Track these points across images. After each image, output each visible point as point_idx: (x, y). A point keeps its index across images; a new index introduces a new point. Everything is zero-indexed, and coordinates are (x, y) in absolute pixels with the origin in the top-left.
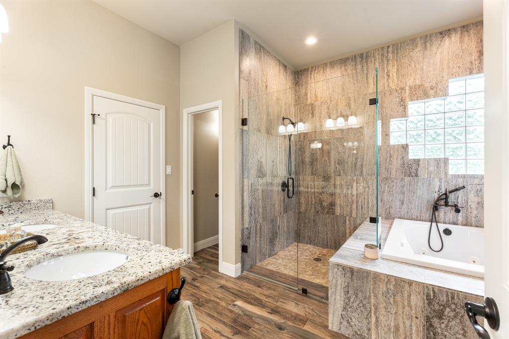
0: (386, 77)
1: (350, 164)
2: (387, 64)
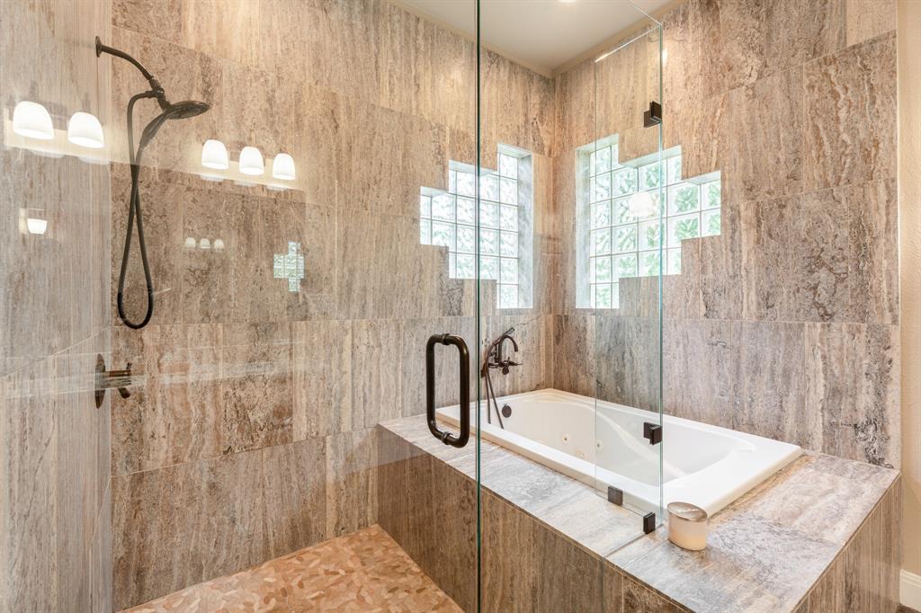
0: (414, 88)
2: (416, 58)
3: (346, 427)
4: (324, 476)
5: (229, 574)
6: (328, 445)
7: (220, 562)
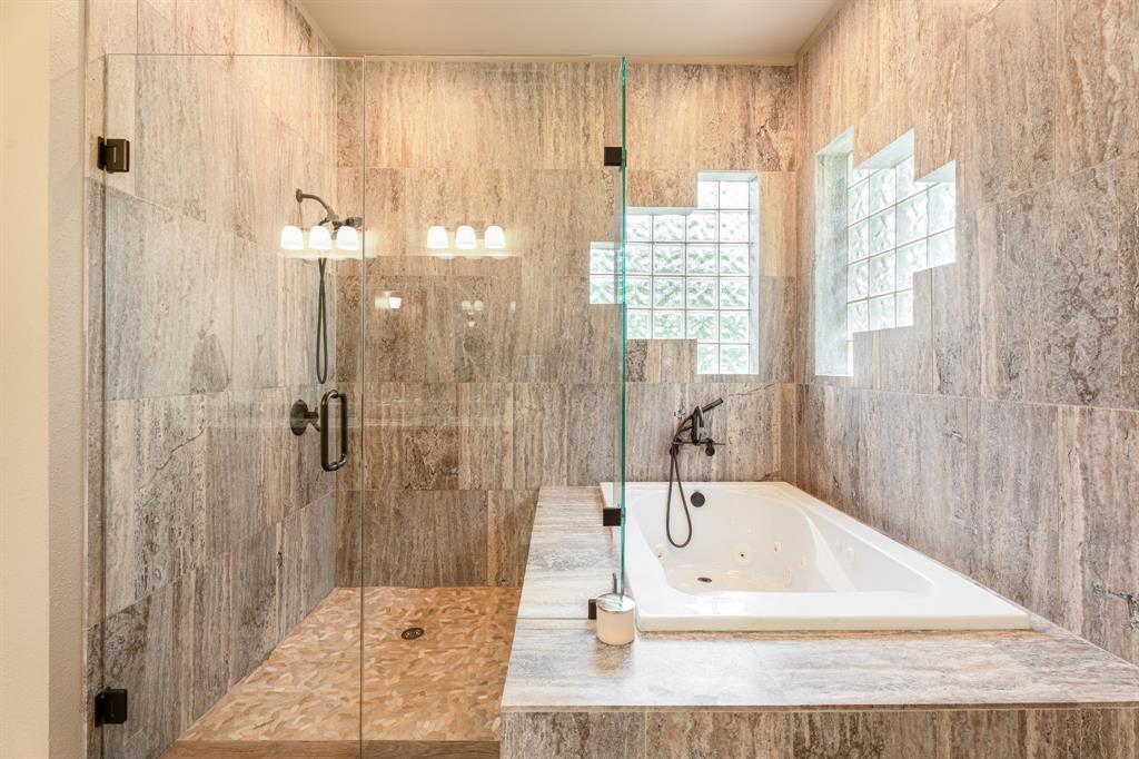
0: (582, 140)
1: (497, 348)
3: (507, 484)
4: (486, 527)
5: (408, 587)
6: (489, 499)
7: (402, 574)
